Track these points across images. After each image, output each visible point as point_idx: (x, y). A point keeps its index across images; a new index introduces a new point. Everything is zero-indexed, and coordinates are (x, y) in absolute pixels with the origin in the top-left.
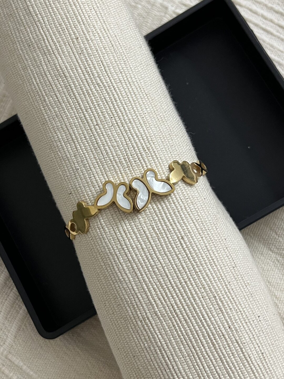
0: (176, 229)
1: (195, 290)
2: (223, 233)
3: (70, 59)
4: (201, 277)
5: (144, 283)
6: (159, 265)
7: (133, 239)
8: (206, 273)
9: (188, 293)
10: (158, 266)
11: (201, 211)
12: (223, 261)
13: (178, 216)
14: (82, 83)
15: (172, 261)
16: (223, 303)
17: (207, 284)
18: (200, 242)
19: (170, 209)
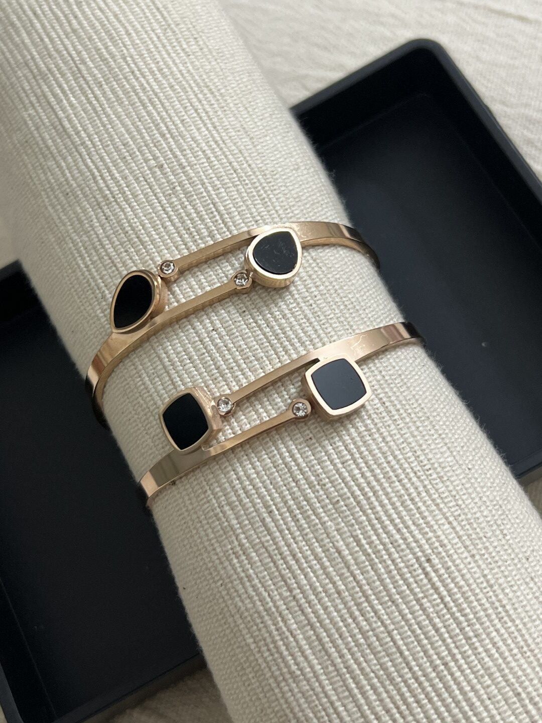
0: (411, 539)
1: (469, 682)
2: (520, 545)
3: (148, 207)
4: (481, 649)
5: (348, 676)
6: (379, 627)
7: (314, 572)
8: (491, 639)
9: (454, 691)
10: (378, 630)
11: (464, 497)
12: (528, 608)
13: (411, 510)
15: (409, 616)
17: (496, 665)
18: (469, 566)
19: (393, 495)
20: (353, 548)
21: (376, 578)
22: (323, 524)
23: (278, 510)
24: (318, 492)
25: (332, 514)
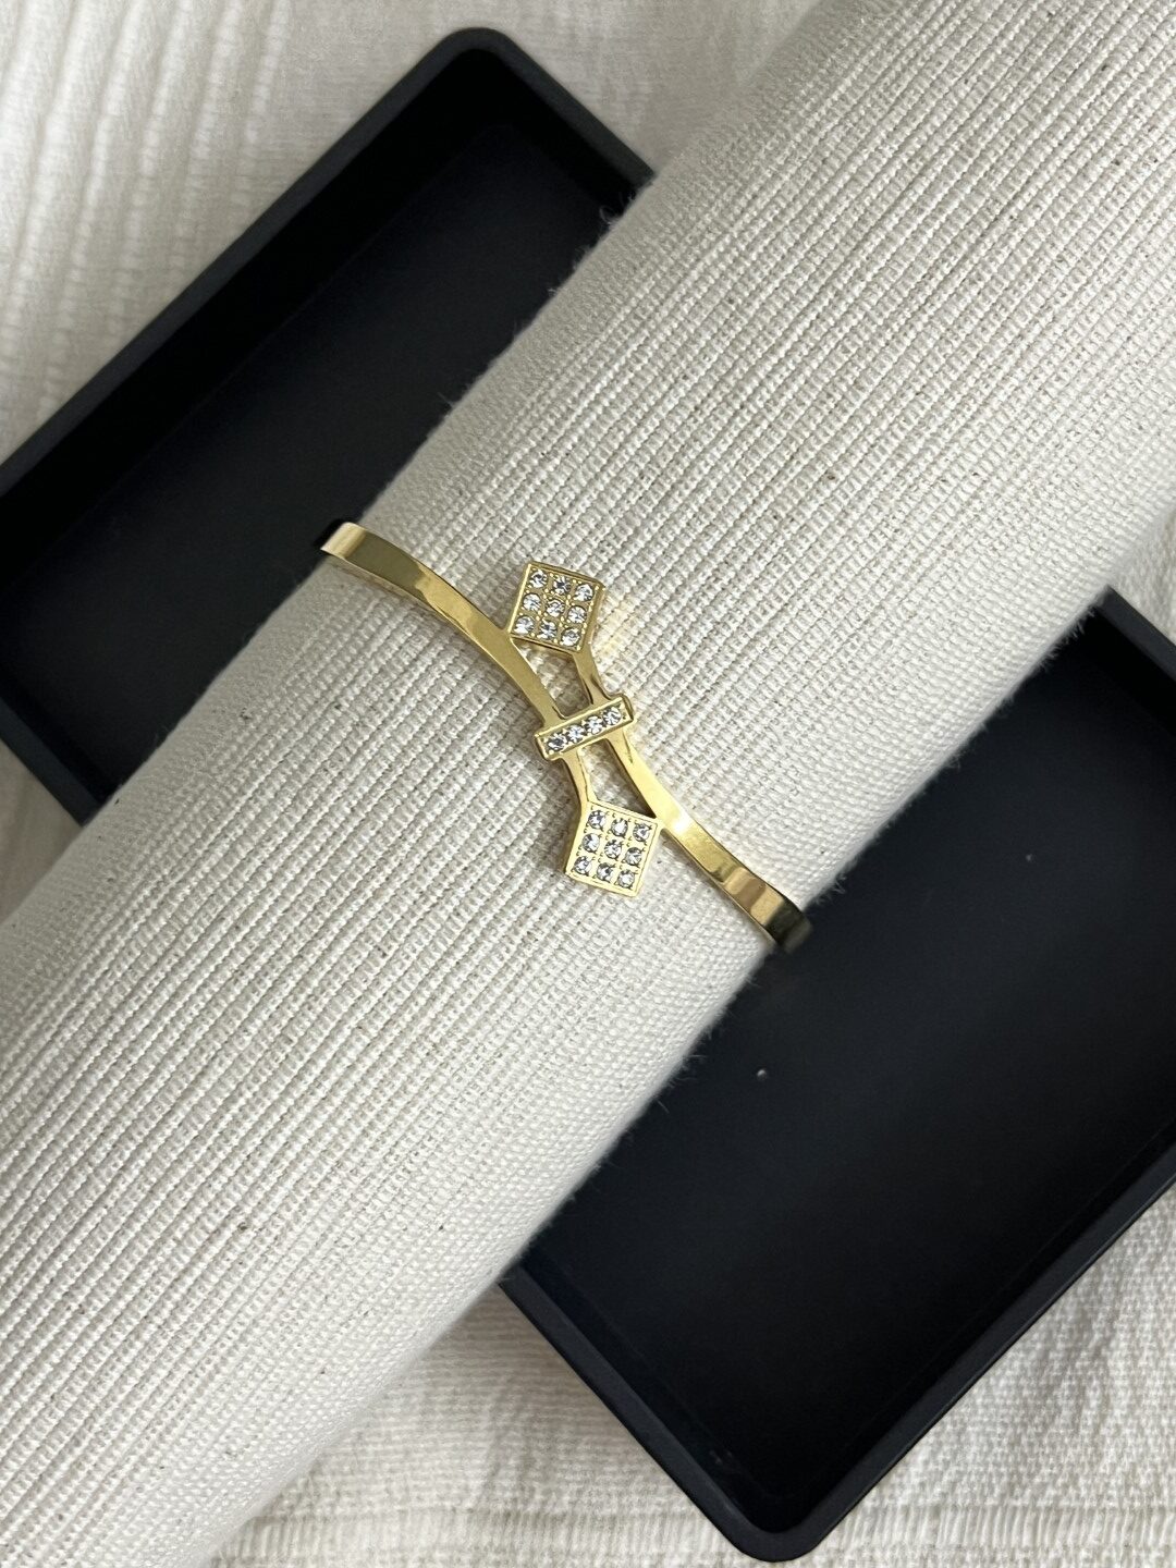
0: (268, 1188)
3: (739, 484)
4: (127, 1360)
6: (104, 1182)
7: (159, 1039)
8: (151, 1371)
9: (43, 1337)
10: (97, 1181)
12: (232, 1407)
13: (320, 1169)
14: (663, 574)
15: (137, 1227)
16: (66, 1480)
17: (110, 1391)
18: (260, 1294)
19: (334, 1130)
20: (219, 1094)
21: (181, 1150)
22: (243, 1028)
23: (244, 938)
24: (295, 1000)
25: (264, 1039)
